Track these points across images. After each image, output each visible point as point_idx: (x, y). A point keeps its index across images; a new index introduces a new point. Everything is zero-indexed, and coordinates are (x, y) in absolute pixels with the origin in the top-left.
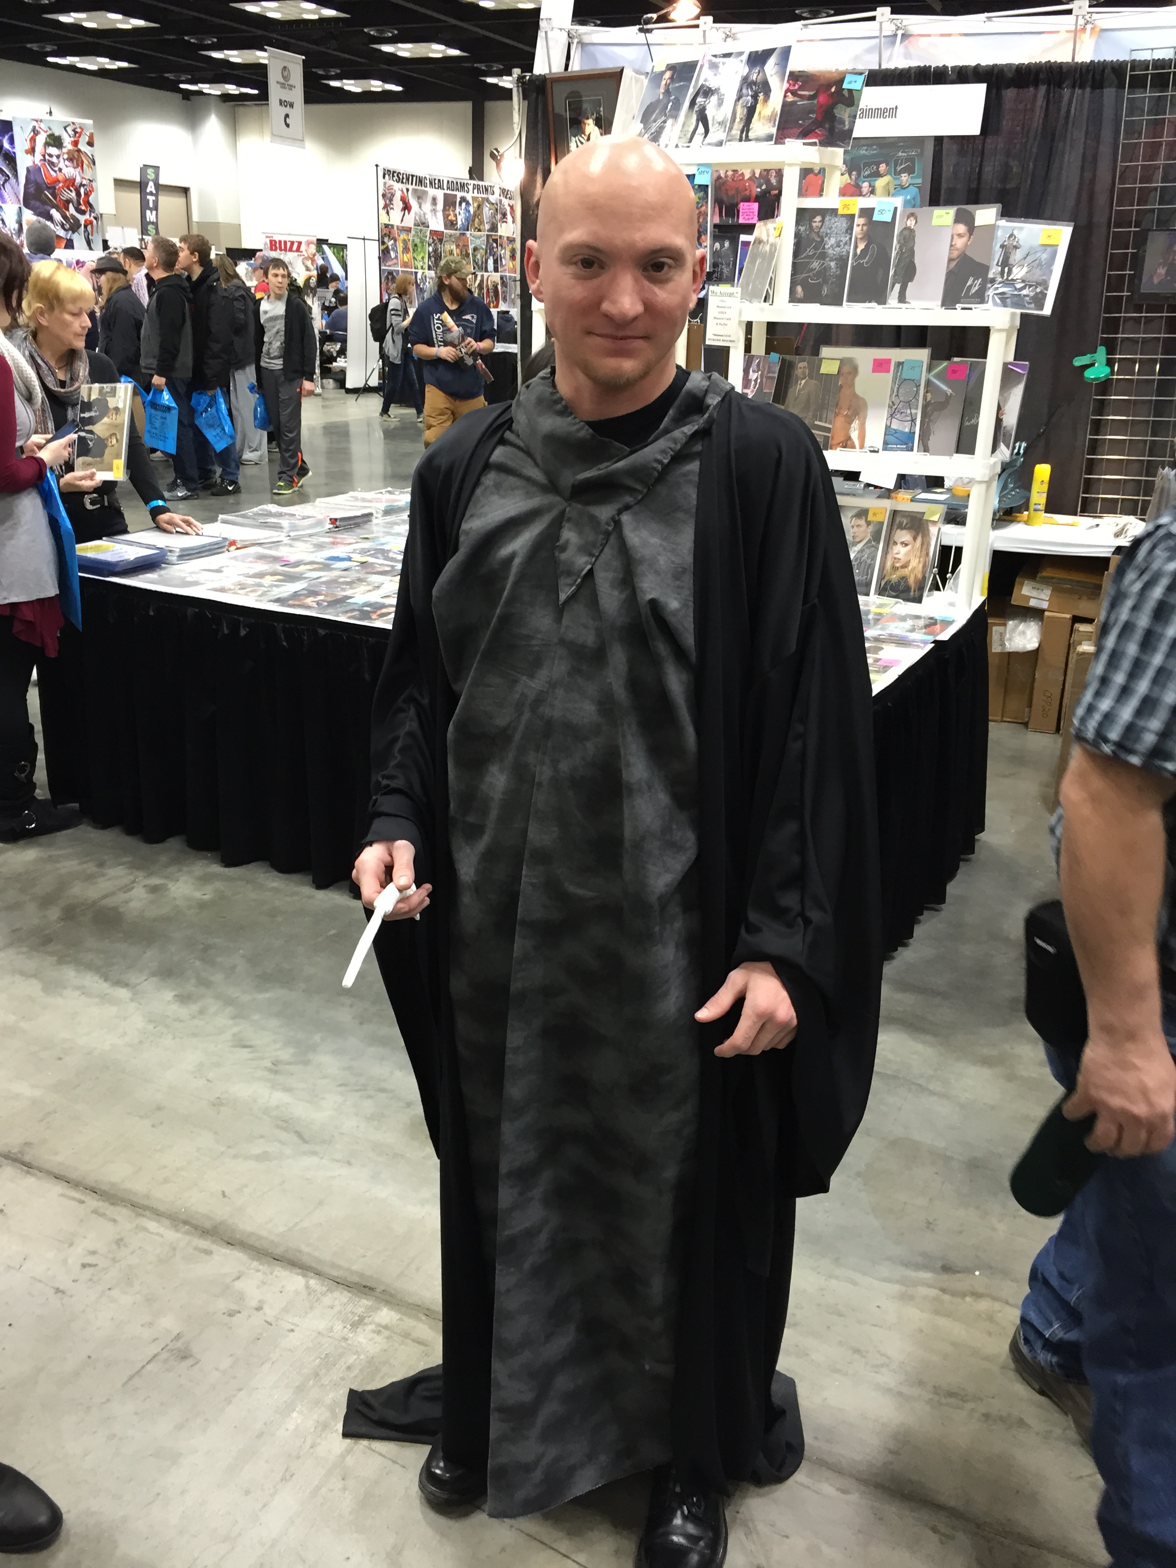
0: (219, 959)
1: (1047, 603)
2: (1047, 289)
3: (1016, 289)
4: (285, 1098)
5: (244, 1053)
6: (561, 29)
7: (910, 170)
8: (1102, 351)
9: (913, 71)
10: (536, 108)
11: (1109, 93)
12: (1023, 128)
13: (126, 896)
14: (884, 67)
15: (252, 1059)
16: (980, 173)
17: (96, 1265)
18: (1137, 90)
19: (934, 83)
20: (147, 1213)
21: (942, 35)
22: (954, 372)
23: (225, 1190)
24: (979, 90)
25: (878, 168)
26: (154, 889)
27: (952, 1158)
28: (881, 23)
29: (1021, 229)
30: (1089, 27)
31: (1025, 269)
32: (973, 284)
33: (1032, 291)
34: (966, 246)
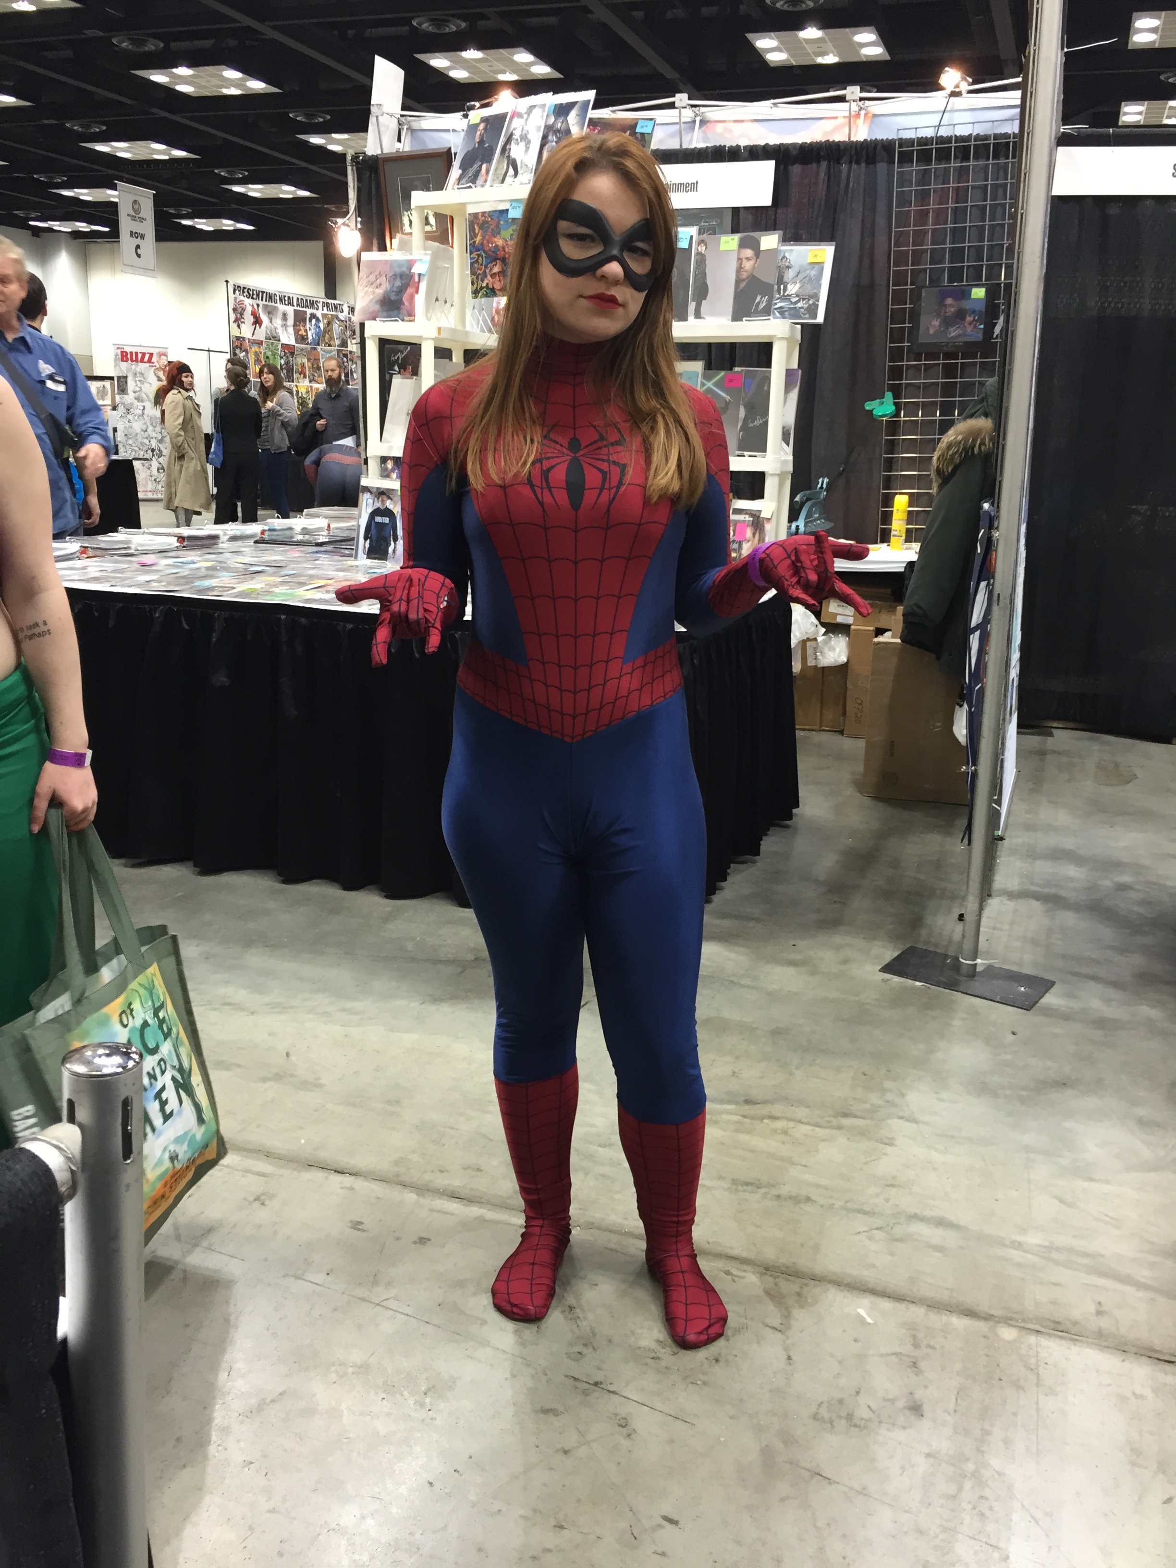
1: (853, 618)
2: (818, 300)
3: (792, 303)
6: (392, 114)
8: (889, 396)
9: (709, 151)
10: (370, 185)
11: (881, 168)
12: (809, 199)
14: (684, 147)
18: (905, 164)
19: (729, 161)
21: (735, 122)
24: (768, 167)
27: (757, 1028)
28: (680, 109)
29: (791, 251)
30: (863, 113)
31: (798, 285)
32: (761, 301)
33: (806, 304)
34: (754, 267)
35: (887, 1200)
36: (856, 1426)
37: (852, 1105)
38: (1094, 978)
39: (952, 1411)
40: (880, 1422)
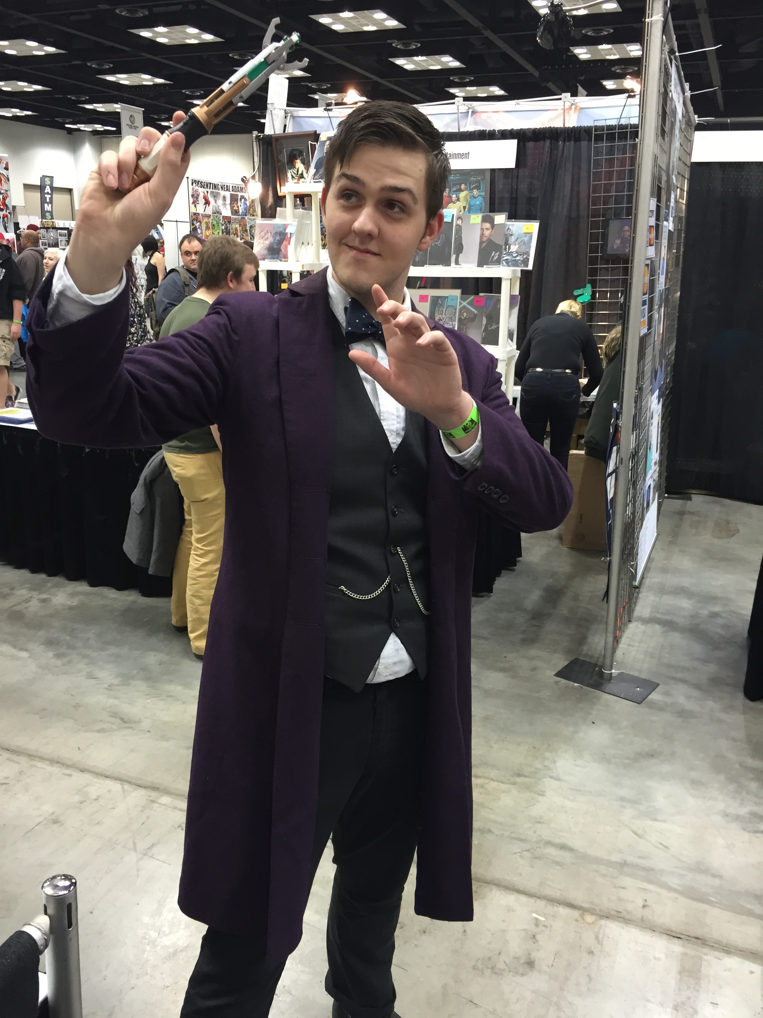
0: (80, 635)
2: (529, 256)
3: (513, 257)
4: (116, 702)
5: (93, 682)
6: (280, 109)
7: (478, 188)
8: (589, 286)
9: (476, 133)
10: (267, 153)
11: (584, 144)
12: (538, 164)
13: (27, 605)
14: (461, 130)
15: (97, 684)
16: (517, 189)
17: (8, 784)
18: (599, 142)
19: (489, 140)
20: (37, 759)
21: (494, 112)
22: (478, 301)
23: (79, 746)
24: (513, 143)
25: (460, 186)
26: (44, 601)
28: (458, 106)
29: (513, 225)
30: (573, 107)
31: (517, 246)
32: (495, 255)
33: (522, 258)
34: (491, 234)
35: (535, 832)
36: (496, 973)
37: (524, 769)
38: (683, 681)
39: (550, 966)
40: (510, 971)
